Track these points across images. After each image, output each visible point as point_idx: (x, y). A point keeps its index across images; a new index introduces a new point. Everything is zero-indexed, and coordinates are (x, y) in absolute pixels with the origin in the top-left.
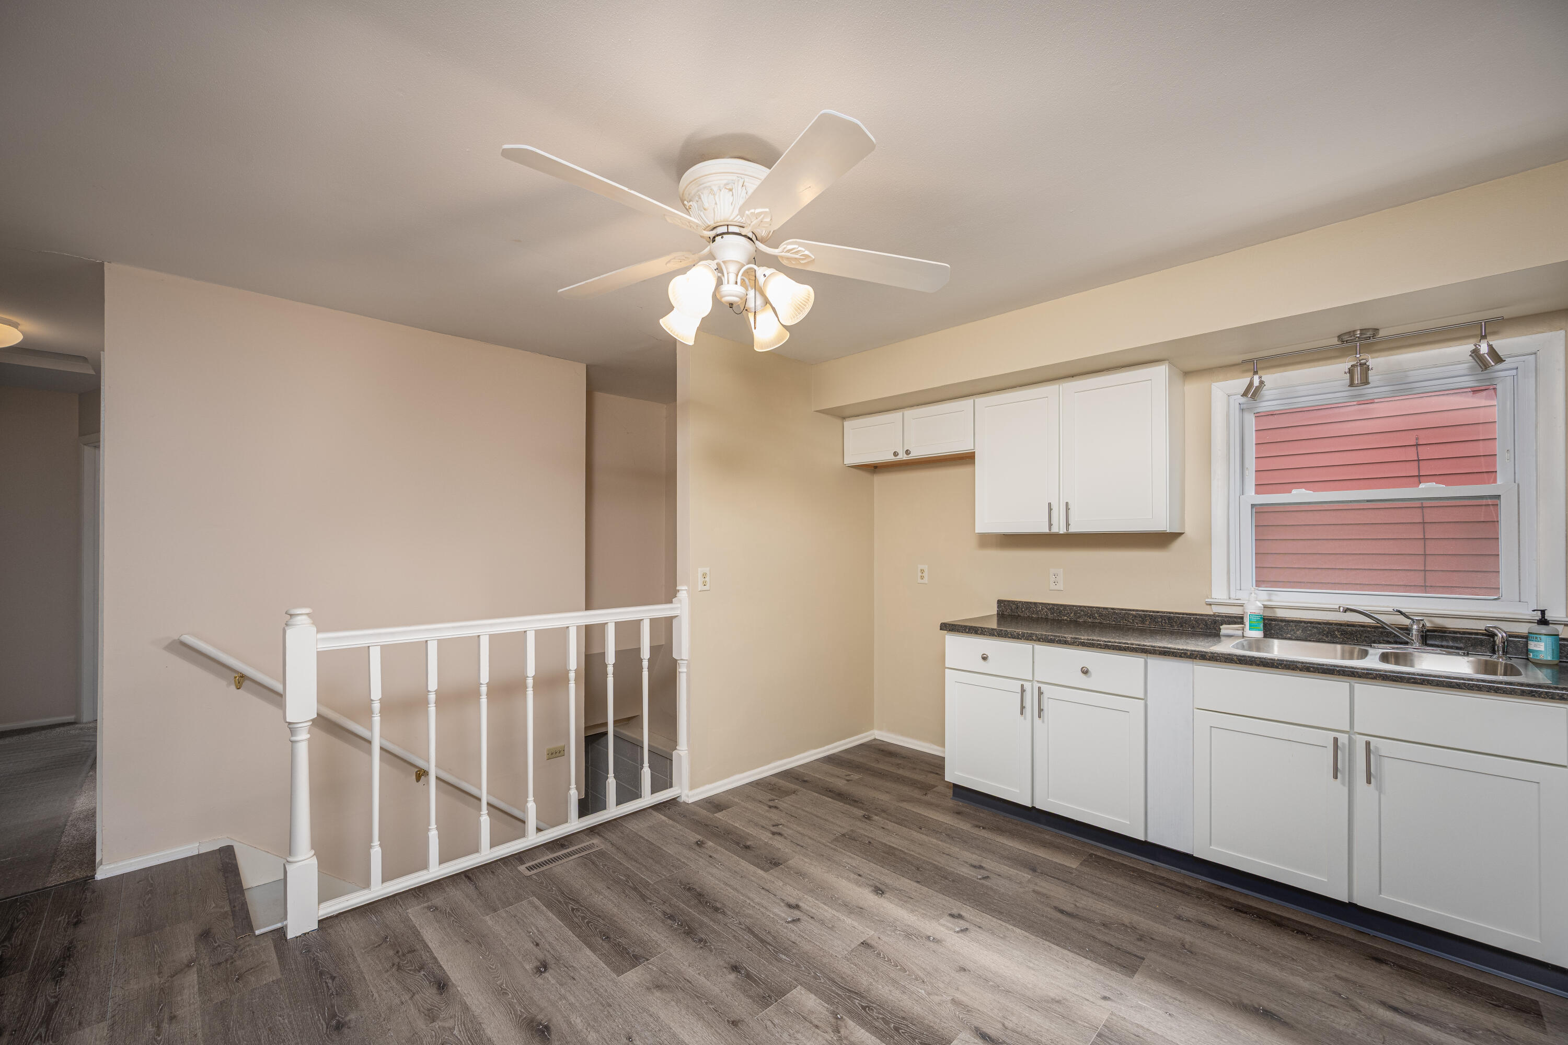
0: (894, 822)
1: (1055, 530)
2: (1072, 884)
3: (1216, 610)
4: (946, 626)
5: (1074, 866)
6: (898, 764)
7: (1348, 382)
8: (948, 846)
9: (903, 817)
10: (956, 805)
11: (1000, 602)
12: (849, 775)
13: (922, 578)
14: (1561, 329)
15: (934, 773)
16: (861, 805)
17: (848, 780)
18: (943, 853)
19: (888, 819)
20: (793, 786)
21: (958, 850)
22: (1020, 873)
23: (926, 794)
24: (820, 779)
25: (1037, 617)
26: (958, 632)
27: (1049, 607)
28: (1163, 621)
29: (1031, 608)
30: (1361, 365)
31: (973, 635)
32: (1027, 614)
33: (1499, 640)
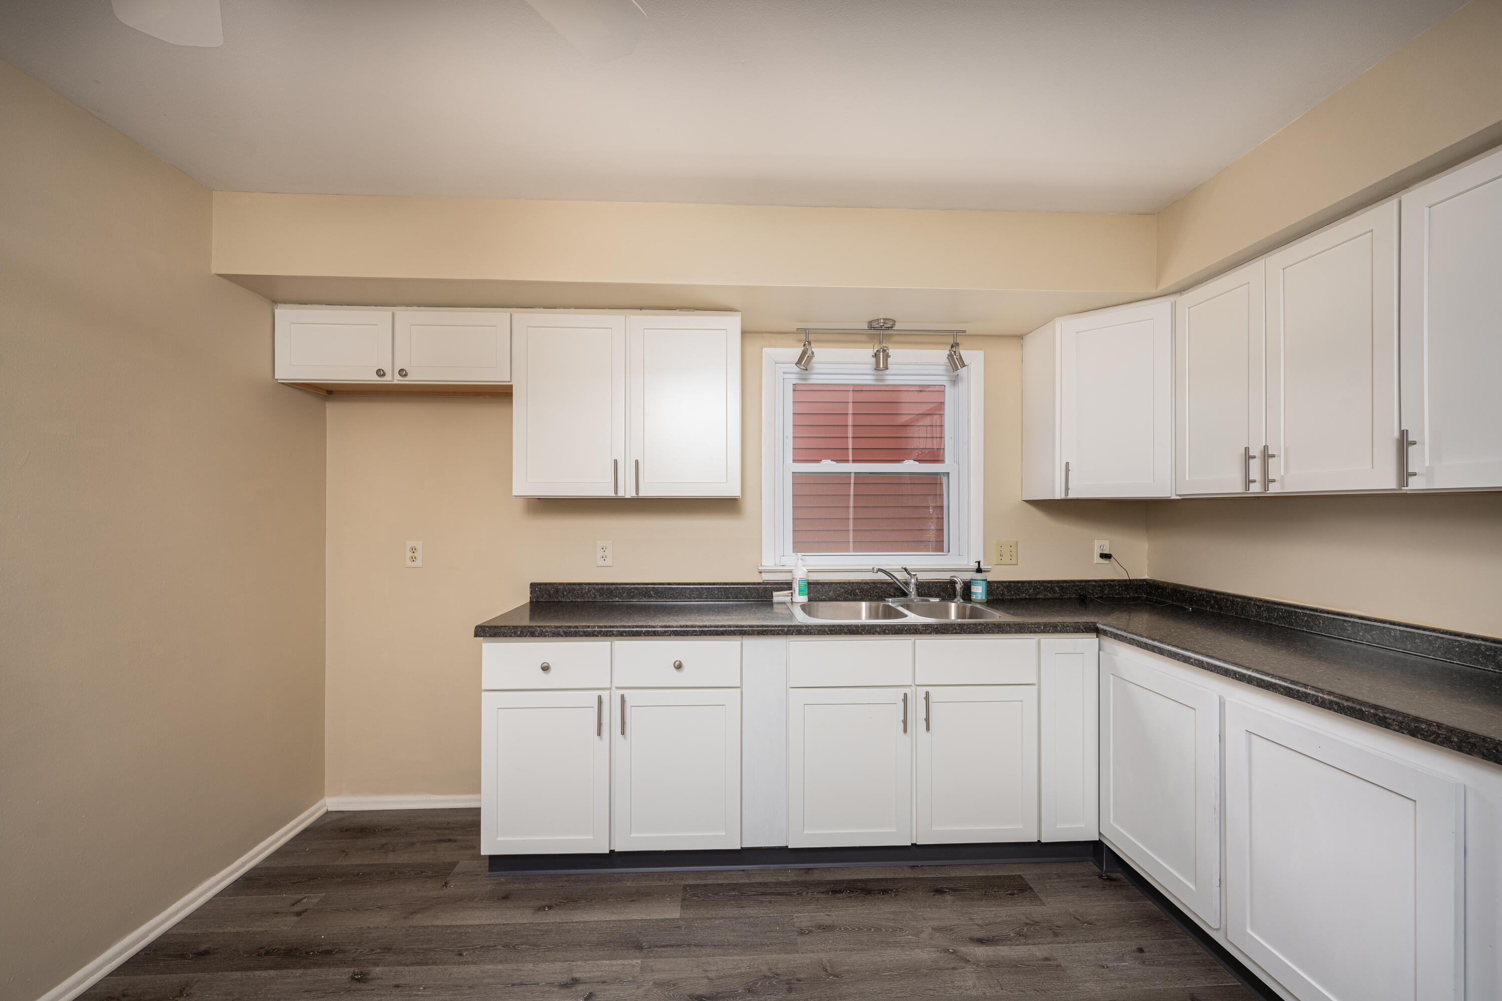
0: (412, 964)
1: (621, 494)
2: (689, 945)
3: (767, 577)
4: (484, 631)
5: (677, 915)
6: (383, 846)
7: (874, 366)
8: (514, 966)
9: (425, 946)
10: (497, 884)
11: (533, 586)
12: (300, 901)
13: (413, 559)
14: (981, 350)
15: (444, 841)
16: (340, 956)
17: (299, 914)
18: (513, 985)
19: (399, 964)
20: (174, 979)
21: (531, 966)
22: (626, 962)
23: (446, 883)
24: (237, 934)
25: (583, 600)
26: (504, 637)
27: (597, 587)
28: (720, 593)
29: (574, 591)
30: (884, 351)
31: (527, 638)
32: (569, 599)
33: (958, 587)
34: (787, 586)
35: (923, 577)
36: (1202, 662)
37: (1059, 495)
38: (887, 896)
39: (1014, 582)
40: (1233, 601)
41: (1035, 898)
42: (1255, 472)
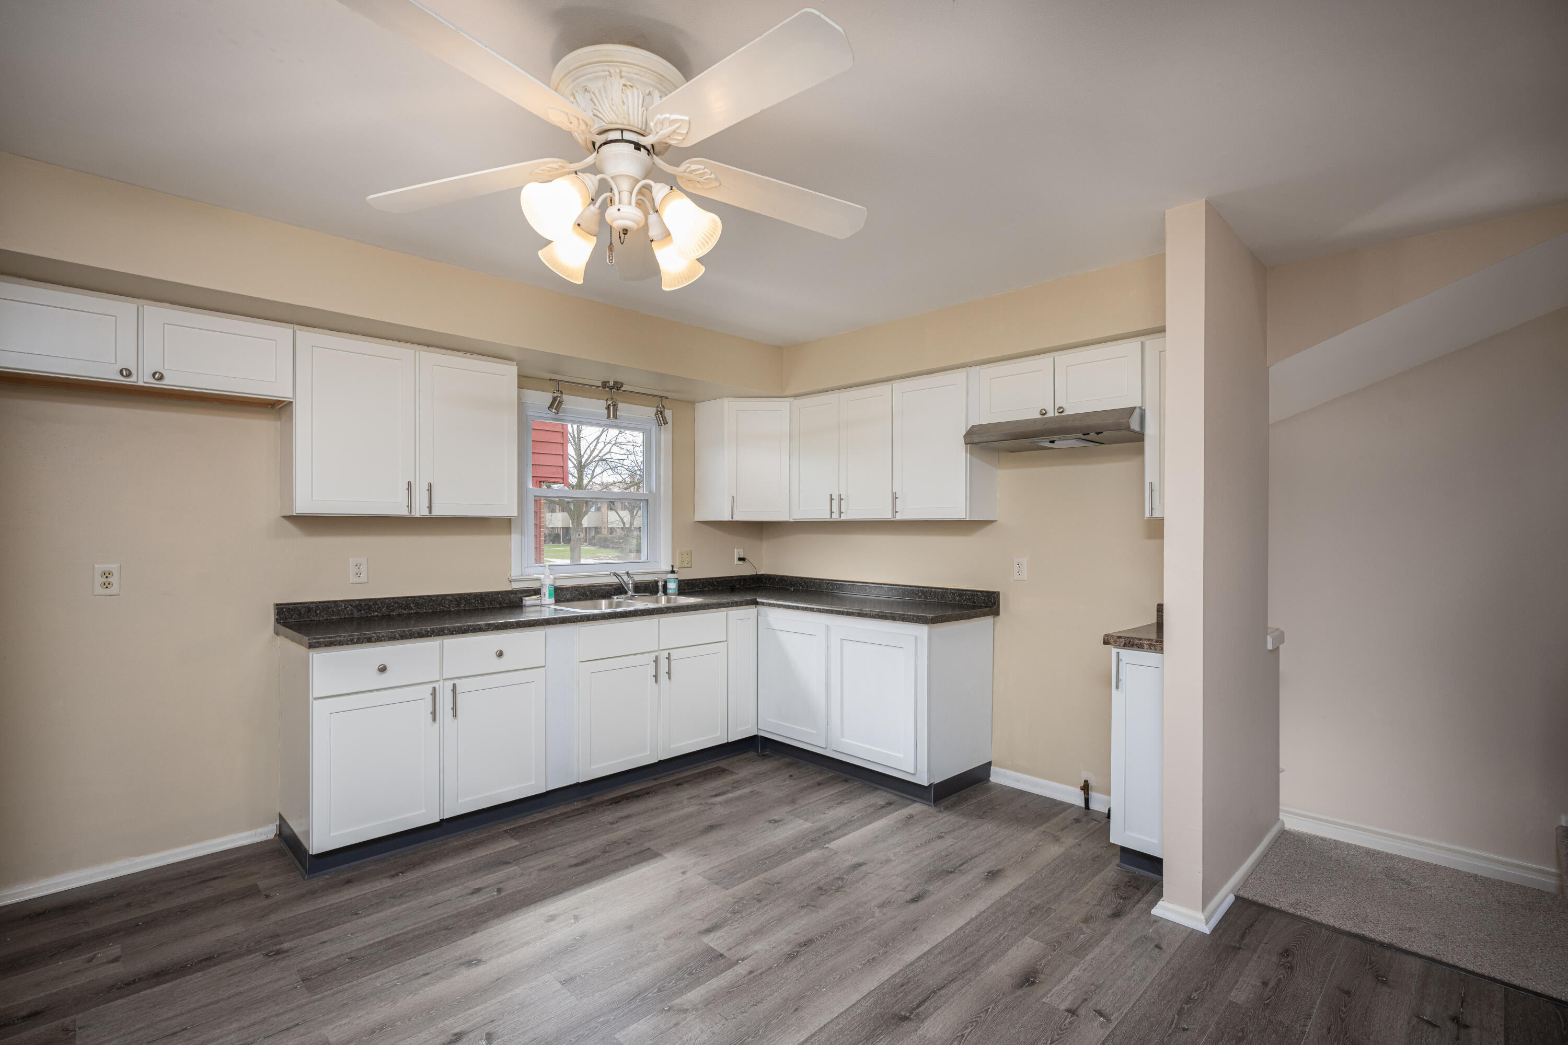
1: (412, 512)
3: (515, 586)
11: (279, 607)
25: (339, 618)
26: (340, 645)
27: (354, 604)
28: (477, 602)
29: (329, 609)
30: (614, 405)
31: (364, 645)
32: (323, 617)
33: (660, 584)
34: (537, 592)
35: (638, 578)
36: (820, 609)
37: (727, 517)
38: (650, 795)
39: (690, 580)
40: (814, 582)
41: (732, 773)
42: (835, 509)
